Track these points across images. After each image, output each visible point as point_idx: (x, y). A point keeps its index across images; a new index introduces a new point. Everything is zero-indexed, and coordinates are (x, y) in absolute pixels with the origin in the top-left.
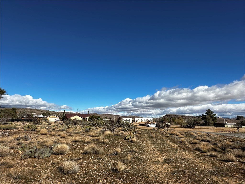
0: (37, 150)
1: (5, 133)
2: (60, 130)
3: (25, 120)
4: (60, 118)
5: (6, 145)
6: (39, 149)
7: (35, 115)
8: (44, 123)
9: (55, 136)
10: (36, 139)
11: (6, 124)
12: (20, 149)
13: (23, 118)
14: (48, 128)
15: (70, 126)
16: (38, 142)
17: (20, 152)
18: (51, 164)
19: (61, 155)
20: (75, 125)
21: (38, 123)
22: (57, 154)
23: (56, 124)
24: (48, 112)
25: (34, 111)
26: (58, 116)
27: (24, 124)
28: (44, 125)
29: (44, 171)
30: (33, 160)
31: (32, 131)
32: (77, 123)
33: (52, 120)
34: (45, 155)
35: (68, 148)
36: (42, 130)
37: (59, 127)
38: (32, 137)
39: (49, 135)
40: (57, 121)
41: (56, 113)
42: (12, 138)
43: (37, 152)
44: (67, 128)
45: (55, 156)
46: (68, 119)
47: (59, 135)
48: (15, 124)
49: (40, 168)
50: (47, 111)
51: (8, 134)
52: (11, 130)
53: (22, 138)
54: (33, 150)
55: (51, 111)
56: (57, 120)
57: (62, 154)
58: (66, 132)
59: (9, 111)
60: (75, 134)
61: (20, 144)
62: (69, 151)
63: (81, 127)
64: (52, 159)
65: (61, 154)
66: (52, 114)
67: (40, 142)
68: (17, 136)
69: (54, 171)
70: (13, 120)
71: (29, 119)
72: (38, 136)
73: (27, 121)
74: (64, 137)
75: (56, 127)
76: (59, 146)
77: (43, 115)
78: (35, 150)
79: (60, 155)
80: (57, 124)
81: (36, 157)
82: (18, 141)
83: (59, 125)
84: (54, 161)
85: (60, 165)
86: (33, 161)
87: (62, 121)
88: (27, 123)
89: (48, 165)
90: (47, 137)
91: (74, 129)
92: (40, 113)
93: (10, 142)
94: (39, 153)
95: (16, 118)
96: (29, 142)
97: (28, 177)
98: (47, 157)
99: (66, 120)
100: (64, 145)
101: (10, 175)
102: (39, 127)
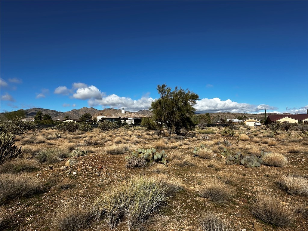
0: (242, 157)
1: (205, 137)
2: (264, 137)
3: (220, 125)
4: (260, 122)
5: (209, 148)
6: (244, 157)
7: (230, 120)
8: (242, 128)
9: (260, 144)
10: (237, 146)
11: (203, 129)
12: (223, 153)
13: (218, 123)
14: (248, 134)
15: (279, 132)
16: (241, 149)
17: (223, 157)
18: (264, 176)
20: (287, 130)
21: (234, 128)
22: (269, 166)
23: (257, 129)
24: (244, 115)
25: (227, 115)
26: (258, 119)
27: (220, 129)
28: (242, 130)
29: (257, 182)
30: (239, 168)
31: (230, 136)
32: (291, 128)
33: (250, 124)
34: (253, 163)
35: (285, 159)
36: (241, 136)
37: (262, 132)
38: (232, 143)
39: (252, 141)
40: (258, 125)
41: (254, 116)
42: (212, 142)
43: (242, 158)
44: (275, 134)
45: (266, 167)
46: (273, 122)
47: (266, 143)
48: (211, 129)
49: (251, 178)
50: (242, 114)
51: (207, 138)
52: (210, 135)
53: (221, 143)
54: (237, 156)
55: (247, 114)
56: (257, 124)
57: (276, 166)
58: (275, 139)
59: (203, 116)
60: (290, 142)
61: (221, 148)
62: (287, 164)
63: (297, 133)
64: (264, 170)
65: (274, 166)
66: (248, 117)
67: (242, 149)
68: (216, 141)
69: (271, 186)
70: (209, 125)
71: (224, 124)
72: (238, 141)
73: (222, 126)
74: (274, 145)
75: (258, 132)
76: (270, 155)
77: (238, 118)
78: (240, 156)
79: (274, 167)
80: (258, 129)
81: (242, 165)
82: (219, 146)
83: (262, 130)
84: (267, 173)
85: (276, 180)
86: (241, 169)
87: (264, 126)
88: (223, 128)
89: (260, 177)
90: (249, 144)
91: (287, 135)
92: (234, 116)
93: (212, 146)
94: (245, 161)
95: (211, 124)
96: (229, 147)
97: (238, 185)
98: (256, 166)
99: (270, 123)
100: (277, 155)
101: (220, 178)
102: (237, 133)
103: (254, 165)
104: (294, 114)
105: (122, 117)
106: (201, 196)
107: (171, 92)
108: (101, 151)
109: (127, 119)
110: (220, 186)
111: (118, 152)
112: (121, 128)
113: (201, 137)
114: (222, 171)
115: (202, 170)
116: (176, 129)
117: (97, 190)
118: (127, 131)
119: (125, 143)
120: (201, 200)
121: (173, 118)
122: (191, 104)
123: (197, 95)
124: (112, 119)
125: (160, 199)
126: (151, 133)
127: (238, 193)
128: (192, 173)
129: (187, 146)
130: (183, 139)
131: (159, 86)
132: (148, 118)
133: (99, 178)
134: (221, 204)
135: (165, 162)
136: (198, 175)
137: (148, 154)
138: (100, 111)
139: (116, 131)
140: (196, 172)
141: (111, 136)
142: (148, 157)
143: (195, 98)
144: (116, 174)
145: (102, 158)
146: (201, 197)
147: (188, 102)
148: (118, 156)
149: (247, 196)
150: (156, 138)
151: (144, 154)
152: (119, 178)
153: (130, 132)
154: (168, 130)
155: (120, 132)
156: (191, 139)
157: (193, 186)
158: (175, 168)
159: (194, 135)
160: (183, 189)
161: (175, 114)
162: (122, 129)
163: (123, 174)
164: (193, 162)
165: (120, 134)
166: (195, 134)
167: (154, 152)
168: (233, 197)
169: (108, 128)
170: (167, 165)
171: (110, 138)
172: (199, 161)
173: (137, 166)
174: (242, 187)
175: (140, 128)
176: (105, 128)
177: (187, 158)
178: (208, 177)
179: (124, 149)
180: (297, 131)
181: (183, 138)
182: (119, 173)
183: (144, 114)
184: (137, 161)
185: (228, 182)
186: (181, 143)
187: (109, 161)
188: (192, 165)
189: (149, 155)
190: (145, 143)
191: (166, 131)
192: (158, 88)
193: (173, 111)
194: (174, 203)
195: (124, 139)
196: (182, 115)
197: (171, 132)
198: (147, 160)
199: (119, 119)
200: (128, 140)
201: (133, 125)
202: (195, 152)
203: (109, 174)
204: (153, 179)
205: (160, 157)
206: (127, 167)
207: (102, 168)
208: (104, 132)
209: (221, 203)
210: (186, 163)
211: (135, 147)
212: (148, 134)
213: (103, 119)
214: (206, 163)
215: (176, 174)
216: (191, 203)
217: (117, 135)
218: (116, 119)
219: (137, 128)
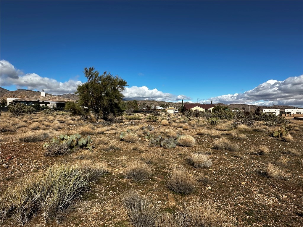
0: (162, 139)
1: (131, 122)
2: (180, 122)
3: (146, 111)
4: (179, 110)
5: (134, 132)
6: (164, 139)
7: (154, 107)
8: (163, 114)
9: (177, 128)
10: (159, 130)
11: (130, 115)
12: (146, 137)
13: (144, 109)
14: (168, 120)
15: (191, 118)
16: (161, 132)
17: (147, 140)
18: (178, 155)
19: (187, 147)
20: (197, 117)
21: (158, 114)
22: (183, 146)
24: (166, 104)
25: (152, 103)
26: (176, 107)
27: (145, 115)
28: (164, 116)
29: (172, 160)
31: (153, 122)
32: (199, 115)
33: (170, 111)
34: (170, 145)
35: (194, 140)
36: (163, 121)
37: (179, 119)
38: (155, 127)
39: (171, 126)
40: (176, 113)
42: (138, 127)
43: (162, 141)
44: (188, 120)
45: (180, 147)
46: (188, 110)
47: (181, 127)
49: (168, 158)
50: (164, 102)
51: (134, 123)
52: (136, 121)
53: (146, 128)
54: (158, 139)
55: (169, 103)
56: (176, 112)
57: (187, 146)
58: (188, 124)
59: (131, 103)
60: (198, 126)
61: (145, 133)
62: (195, 144)
63: (204, 120)
64: (178, 150)
65: (186, 146)
66: (169, 105)
67: (163, 132)
68: (141, 126)
69: (183, 162)
70: (136, 112)
71: (149, 110)
72: (160, 126)
73: (148, 112)
74: (187, 129)
75: (176, 118)
76: (183, 137)
77: (162, 106)
78: (161, 139)
79: (185, 147)
80: (176, 116)
81: (162, 146)
82: (144, 130)
83: (179, 117)
84: (180, 153)
85: (187, 157)
86: (160, 150)
87: (181, 113)
88: (148, 114)
89: (175, 156)
90: (169, 128)
91: (197, 121)
92: (158, 104)
93: (137, 130)
94: (164, 143)
95: (138, 110)
96: (153, 131)
97: (158, 164)
98: (172, 147)
99: (185, 111)
100: (189, 137)
101: (142, 159)
102: (159, 118)
103: (171, 146)
104: (202, 104)
105: (41, 100)
106: (125, 177)
107: (99, 76)
108: (11, 139)
109: (49, 103)
110: (142, 166)
111: (35, 140)
112: (40, 113)
113: (127, 123)
114: (145, 152)
115: (127, 153)
116: (104, 115)
117: (3, 184)
118: (48, 116)
119: (44, 129)
120: (124, 180)
121: (101, 103)
122: (119, 90)
123: (125, 81)
124: (28, 102)
125: (82, 185)
126: (76, 118)
127: (157, 171)
128: (117, 156)
129: (114, 131)
131: (86, 69)
132: (73, 103)
133: (7, 170)
134: (142, 183)
135: (90, 148)
136: (123, 158)
137: (71, 140)
138: (12, 92)
139: (33, 116)
140: (122, 156)
141: (26, 121)
142: (72, 143)
143: (123, 84)
144: (32, 164)
145: (13, 146)
146: (125, 178)
147: (117, 88)
148: (35, 144)
149: (164, 173)
150: (81, 124)
151: (66, 140)
152: (35, 168)
153: (51, 118)
154: (95, 115)
155: (38, 117)
156: (118, 124)
157: (118, 169)
158: (100, 153)
159: (121, 121)
160: (107, 173)
161: (103, 100)
162: (42, 114)
163: (41, 164)
164: (118, 146)
165: (39, 120)
166: (122, 119)
167: (78, 138)
168: (153, 175)
169: (23, 112)
170: (93, 151)
171: (24, 123)
172: (125, 145)
173: (58, 153)
174: (161, 166)
175: (63, 112)
176: (18, 112)
177: (113, 142)
178: (132, 159)
179: (42, 135)
180: (204, 118)
181: (111, 124)
182: (36, 162)
183: (69, 98)
184: (59, 148)
185: (149, 163)
186: (109, 128)
187: (22, 149)
188: (118, 149)
189: (73, 141)
190: (69, 129)
191: (93, 116)
192: (85, 72)
193: (101, 96)
194: (98, 187)
195: (43, 125)
196: (110, 101)
197: (98, 117)
198: (71, 147)
199: (38, 102)
200: (48, 126)
201: (55, 109)
202: (121, 136)
203: (21, 164)
204: (76, 166)
205: (85, 143)
206: (46, 155)
207: (13, 159)
208: (17, 116)
209: (142, 181)
210: (112, 147)
211: (57, 133)
212: (74, 120)
213: (15, 102)
214: (131, 147)
215: (101, 159)
216: (115, 185)
217: (35, 120)
218: (34, 102)
219: (61, 112)
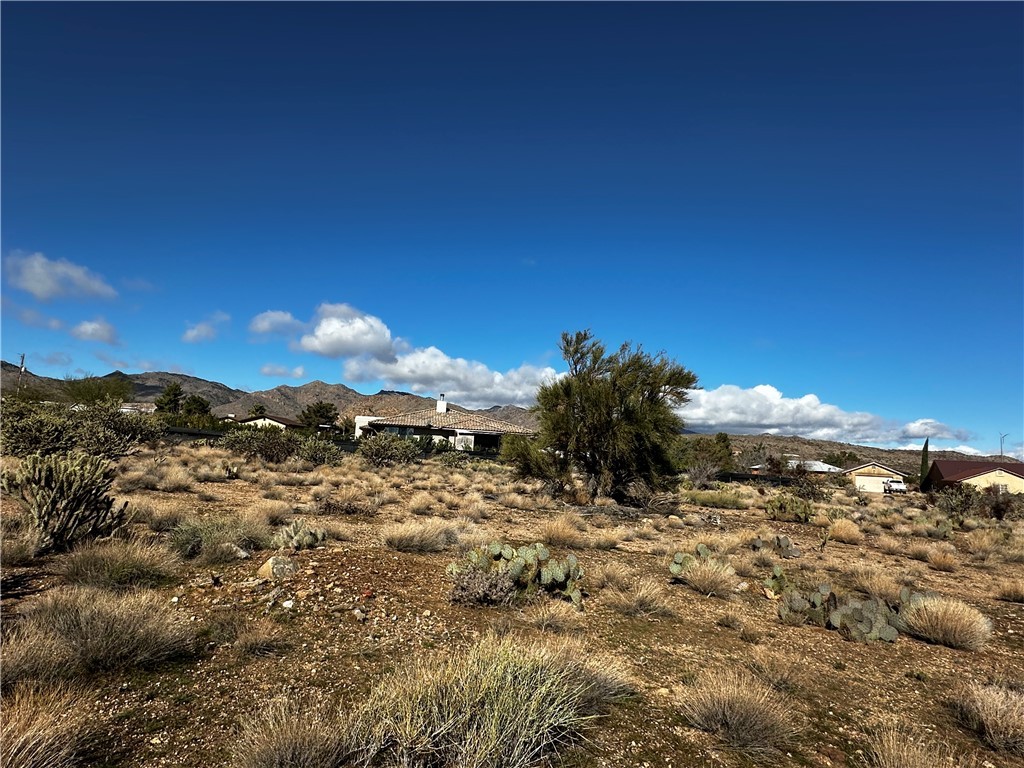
0: (833, 601)
1: (710, 518)
2: (916, 534)
3: (763, 478)
4: (906, 480)
5: (723, 559)
6: (843, 601)
7: (798, 462)
8: (839, 494)
9: (900, 558)
10: (820, 558)
11: (706, 487)
12: (769, 582)
13: (756, 469)
14: (861, 519)
15: (970, 522)
16: (831, 570)
17: (771, 594)
18: (906, 676)
19: (949, 651)
20: (1000, 518)
22: (929, 641)
23: (891, 504)
24: (848, 451)
25: (790, 446)
26: (897, 468)
27: (762, 492)
28: (840, 502)
29: (881, 696)
30: (824, 638)
31: (795, 521)
32: (1012, 511)
33: (870, 483)
34: (871, 628)
35: (983, 624)
36: (836, 525)
37: (910, 518)
38: (802, 546)
39: (871, 547)
40: (897, 491)
41: (884, 455)
42: (734, 538)
43: (836, 608)
44: (954, 529)
45: (916, 646)
46: (951, 484)
47: (921, 557)
48: (733, 491)
49: (861, 680)
50: (841, 445)
51: (719, 521)
52: (727, 512)
53: (766, 544)
54: (817, 599)
56: (895, 486)
57: (951, 646)
58: (953, 547)
59: (708, 442)
60: (1008, 561)
61: (764, 564)
62: (991, 641)
64: (908, 655)
65: (946, 645)
66: (864, 459)
67: (837, 570)
68: (749, 534)
69: (929, 712)
70: (726, 477)
71: (777, 475)
72: (824, 544)
73: (772, 481)
74: (949, 569)
75: (896, 515)
76: (934, 605)
77: (829, 460)
78: (828, 601)
79: (943, 648)
80: (896, 505)
81: (835, 628)
82: (757, 554)
83: (911, 509)
84: (917, 669)
85: (948, 694)
86: (828, 642)
87: (920, 494)
88: (774, 491)
89: (895, 677)
90: (863, 556)
91: (999, 535)
92: (813, 452)
93: (732, 551)
94: (844, 615)
95: (732, 471)
96: (794, 562)
97: (818, 697)
98: (880, 639)
99: (941, 487)
100: (957, 607)
101: (756, 669)
102: (821, 511)
103: (875, 633)
105: (436, 425)
106: (692, 722)
107: (606, 356)
108: (366, 537)
109: (454, 434)
110: (760, 696)
111: (423, 547)
112: (430, 461)
113: (695, 518)
114: (764, 643)
115: (696, 634)
116: (615, 483)
117: (358, 668)
118: (452, 473)
119: (443, 516)
120: (692, 736)
121: (606, 445)
122: (669, 402)
123: (689, 373)
124: (403, 429)
125: (561, 720)
126: (529, 487)
127: (816, 725)
128: (664, 641)
129: (649, 543)
130: (635, 520)
131: (565, 337)
132: (523, 437)
133: (363, 628)
134: (757, 759)
135: (576, 595)
136: (684, 649)
137: (523, 562)
138: (367, 398)
139: (415, 471)
140: (678, 641)
141: (397, 486)
142: (522, 572)
143: (682, 380)
144: (419, 621)
145: (373, 560)
146: (692, 726)
147: (661, 394)
148: (422, 559)
149: (846, 741)
150: (544, 508)
151: (508, 560)
152: (427, 634)
153: (459, 479)
154: (586, 481)
155: (426, 476)
156: (663, 521)
157: (666, 687)
158: (607, 619)
159: (671, 509)
160: (632, 694)
161: (614, 434)
162: (435, 466)
163: (440, 624)
164: (667, 603)
165: (428, 483)
166: (675, 503)
167: (541, 557)
168: (797, 738)
169: (390, 458)
170: (582, 606)
171: (394, 493)
172: (690, 602)
173: (485, 600)
174: (831, 709)
175: (492, 465)
176: (378, 458)
177: (649, 588)
178: (716, 659)
179: (442, 536)
181: (637, 516)
182: (427, 617)
183: (507, 417)
184: (487, 584)
185: (784, 687)
186: (630, 532)
187: (395, 572)
188: (665, 614)
189: (526, 567)
190: (509, 521)
191: (579, 484)
192: (563, 344)
193: (609, 422)
194: (602, 738)
195: (440, 500)
196: (639, 437)
197: (595, 490)
198: (519, 584)
199: (428, 431)
200: (453, 506)
201: (470, 453)
202: (675, 569)
203: (394, 618)
204: (542, 652)
205: (561, 577)
206: (454, 600)
207: (375, 597)
208: (376, 469)
209: (758, 754)
210: (643, 604)
211: (479, 533)
212: (521, 492)
213: (374, 428)
214: (711, 611)
215: (609, 640)
216: (658, 745)
217: (419, 483)
218: (418, 430)
219: (485, 464)
